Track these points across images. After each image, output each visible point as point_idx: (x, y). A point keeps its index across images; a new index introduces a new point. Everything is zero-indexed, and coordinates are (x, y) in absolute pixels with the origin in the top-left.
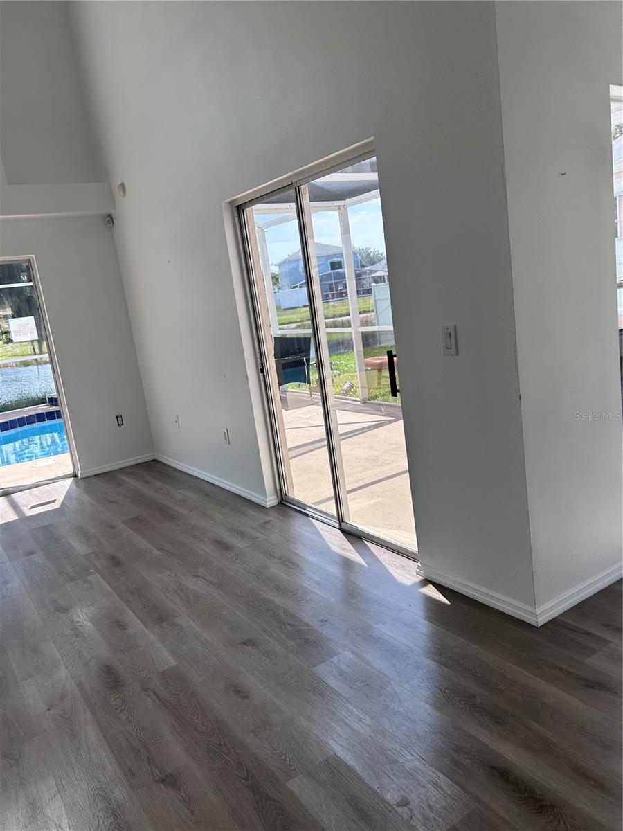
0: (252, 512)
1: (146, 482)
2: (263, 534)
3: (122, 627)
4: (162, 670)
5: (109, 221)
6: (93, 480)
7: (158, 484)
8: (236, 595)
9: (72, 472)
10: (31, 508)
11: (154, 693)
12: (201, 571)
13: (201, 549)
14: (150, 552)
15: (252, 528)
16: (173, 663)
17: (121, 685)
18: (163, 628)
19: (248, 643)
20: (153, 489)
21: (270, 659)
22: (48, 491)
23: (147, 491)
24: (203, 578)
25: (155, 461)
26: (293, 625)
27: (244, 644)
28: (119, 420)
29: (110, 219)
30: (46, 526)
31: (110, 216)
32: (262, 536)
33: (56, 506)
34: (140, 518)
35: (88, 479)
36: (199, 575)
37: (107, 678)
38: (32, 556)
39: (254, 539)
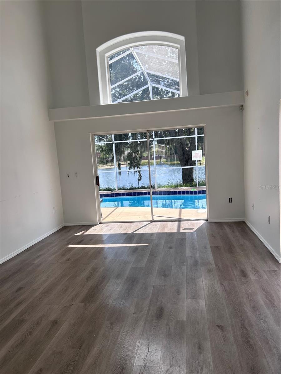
0: (270, 263)
1: (233, 231)
2: (267, 276)
3: (178, 293)
4: (178, 320)
5: (241, 108)
6: (213, 224)
7: (237, 234)
8: (232, 301)
9: (206, 218)
10: (183, 229)
11: (169, 328)
12: (226, 283)
13: (233, 272)
14: (212, 264)
15: (264, 271)
16: (185, 319)
17: (161, 318)
18: (192, 301)
19: (220, 327)
20: (233, 236)
21: (224, 341)
22: (194, 224)
23: (231, 236)
24: (224, 286)
25: (244, 222)
26: (247, 330)
27: (219, 327)
28: (230, 200)
29: (242, 107)
30: (183, 238)
31: (242, 106)
32: (266, 277)
33: (192, 231)
34: (219, 247)
35: (211, 223)
36: (223, 284)
37: (158, 312)
38: (170, 249)
39: (261, 277)
